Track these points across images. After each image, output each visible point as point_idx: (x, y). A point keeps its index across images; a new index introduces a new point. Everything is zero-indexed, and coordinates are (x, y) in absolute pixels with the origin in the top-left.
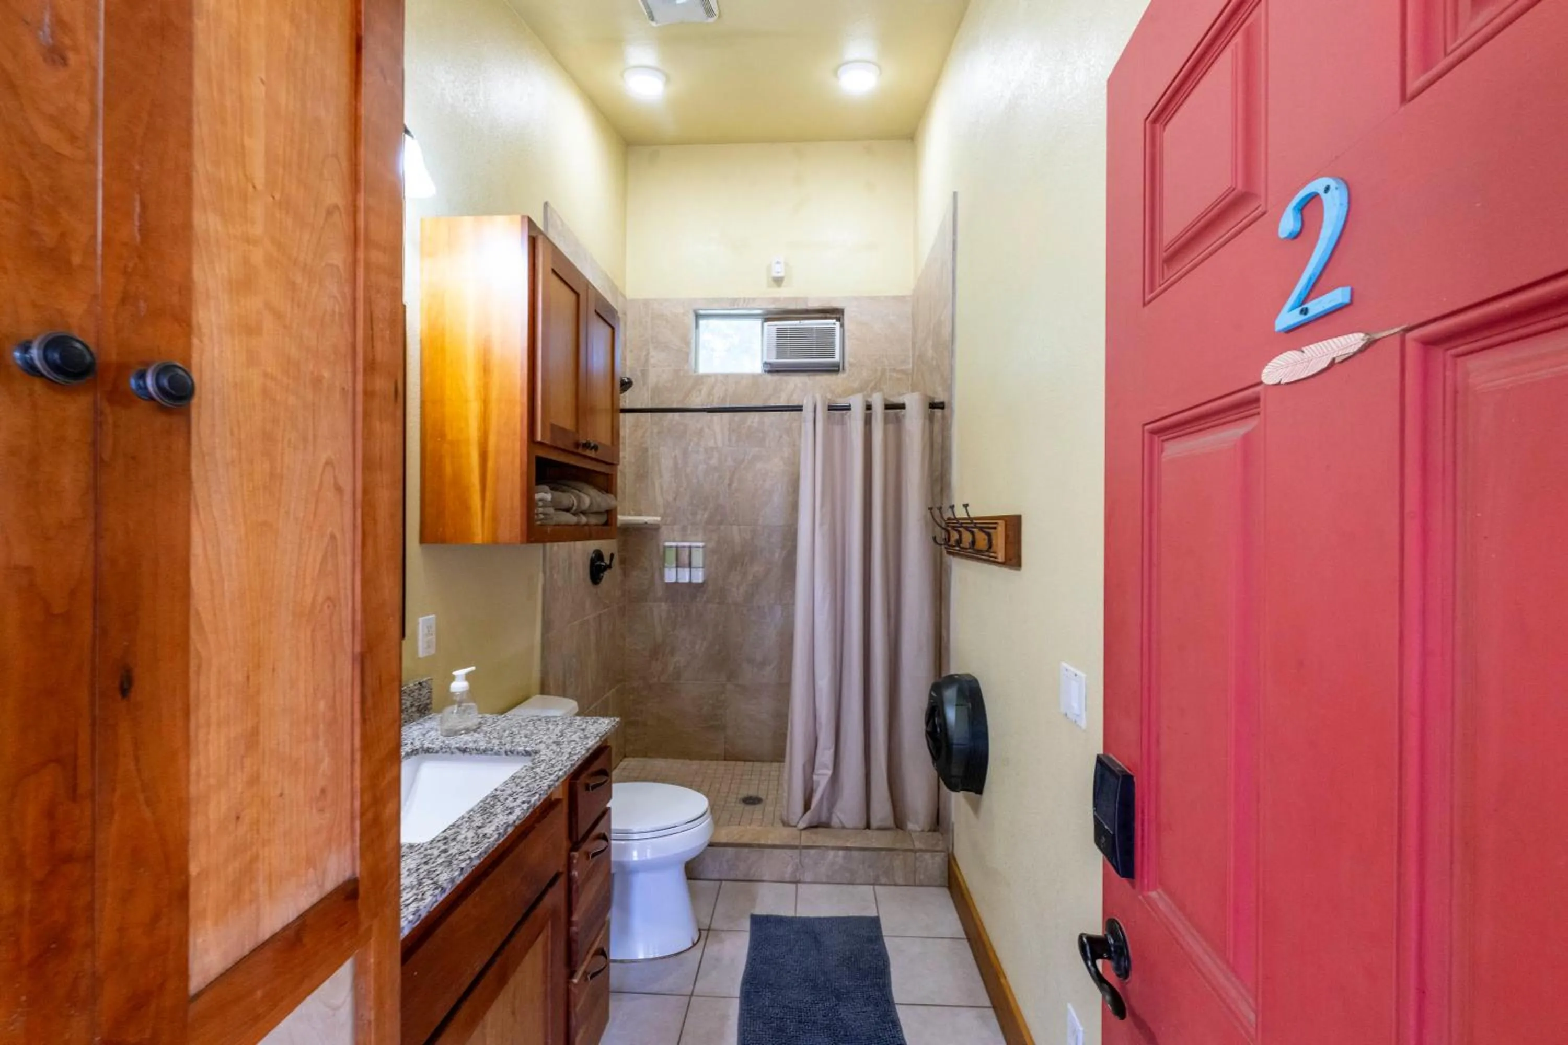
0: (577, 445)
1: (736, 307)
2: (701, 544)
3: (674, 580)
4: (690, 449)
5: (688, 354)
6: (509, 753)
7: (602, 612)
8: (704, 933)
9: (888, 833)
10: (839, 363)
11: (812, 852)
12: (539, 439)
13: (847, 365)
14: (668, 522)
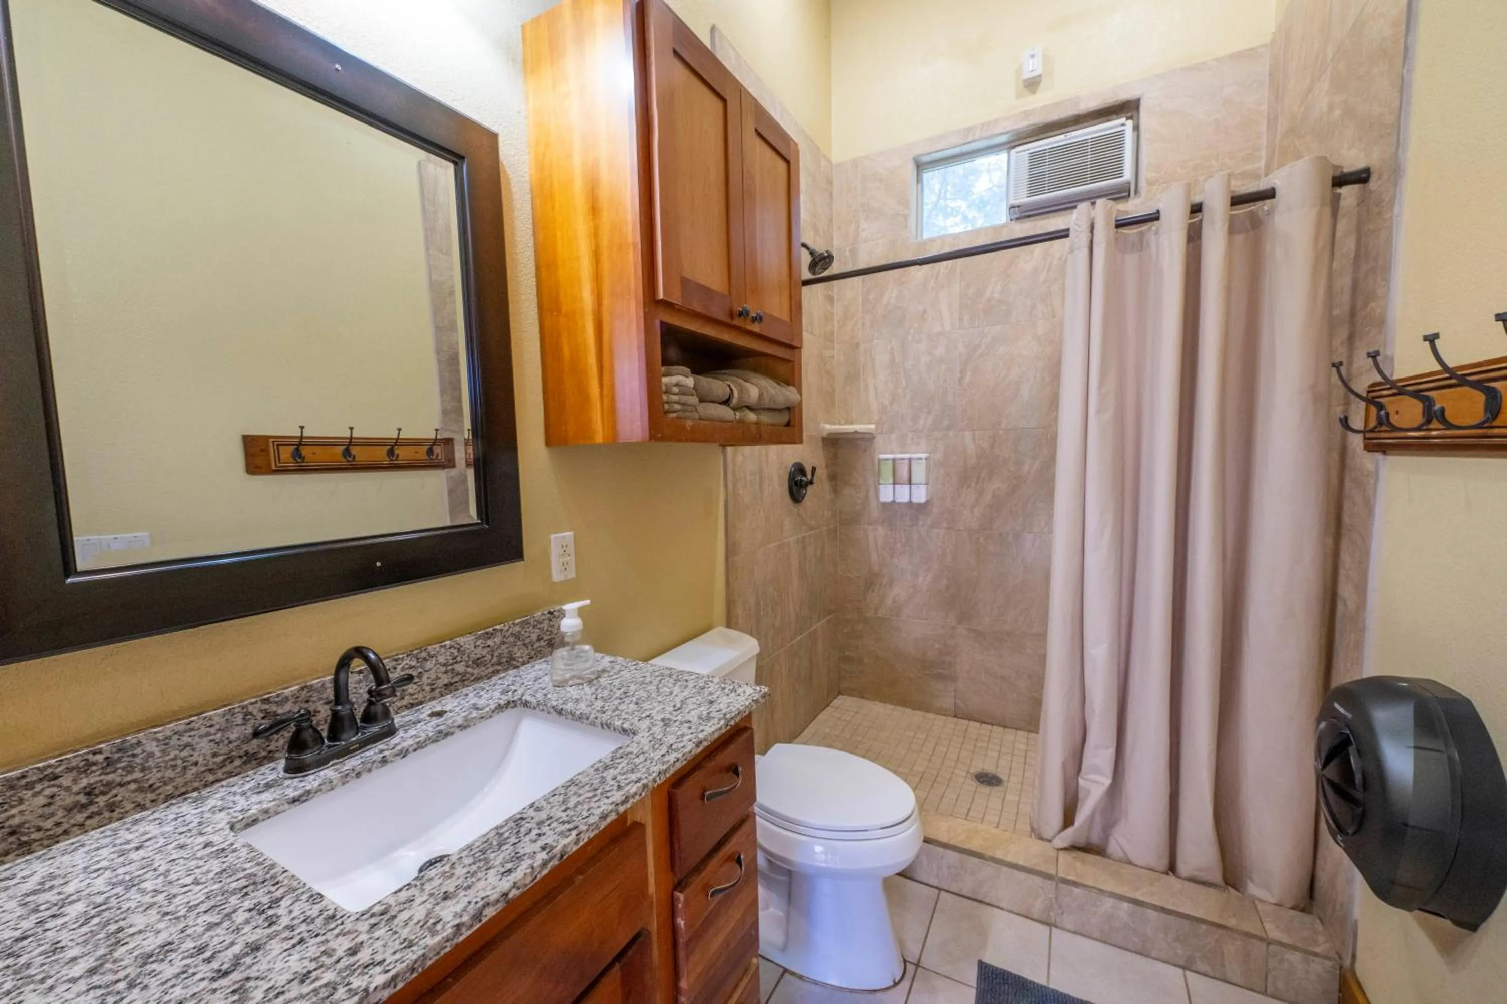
0: (732, 315)
1: (970, 139)
2: (924, 456)
3: (890, 500)
4: (910, 338)
5: (906, 218)
6: (605, 726)
7: (806, 534)
8: (911, 968)
9: (1211, 891)
10: (1129, 183)
11: (1077, 890)
12: (661, 295)
13: (1143, 184)
14: (884, 430)
